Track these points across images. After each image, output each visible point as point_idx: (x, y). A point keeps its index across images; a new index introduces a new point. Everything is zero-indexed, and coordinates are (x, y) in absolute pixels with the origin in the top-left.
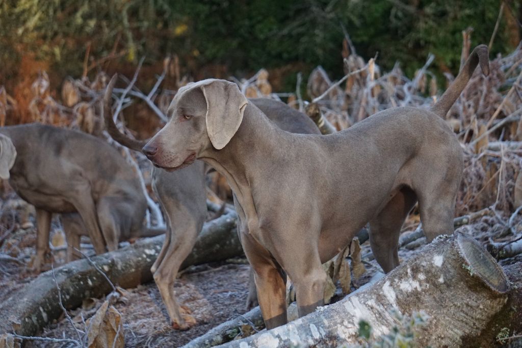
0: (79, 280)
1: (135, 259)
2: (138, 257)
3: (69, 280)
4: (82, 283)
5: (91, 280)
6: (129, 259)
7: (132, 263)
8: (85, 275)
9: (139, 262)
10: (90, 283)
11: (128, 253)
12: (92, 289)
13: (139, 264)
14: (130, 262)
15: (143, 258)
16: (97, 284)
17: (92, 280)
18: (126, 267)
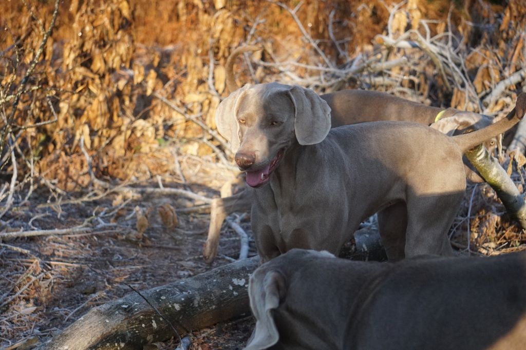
0: (141, 322)
1: (217, 292)
2: (222, 289)
3: (126, 322)
4: (143, 325)
5: (156, 322)
6: (211, 292)
7: (214, 299)
8: (149, 315)
9: (222, 295)
10: (154, 325)
11: (210, 283)
12: (156, 333)
13: (222, 299)
14: (211, 296)
15: (228, 290)
16: (164, 326)
17: (158, 322)
18: (204, 303)
